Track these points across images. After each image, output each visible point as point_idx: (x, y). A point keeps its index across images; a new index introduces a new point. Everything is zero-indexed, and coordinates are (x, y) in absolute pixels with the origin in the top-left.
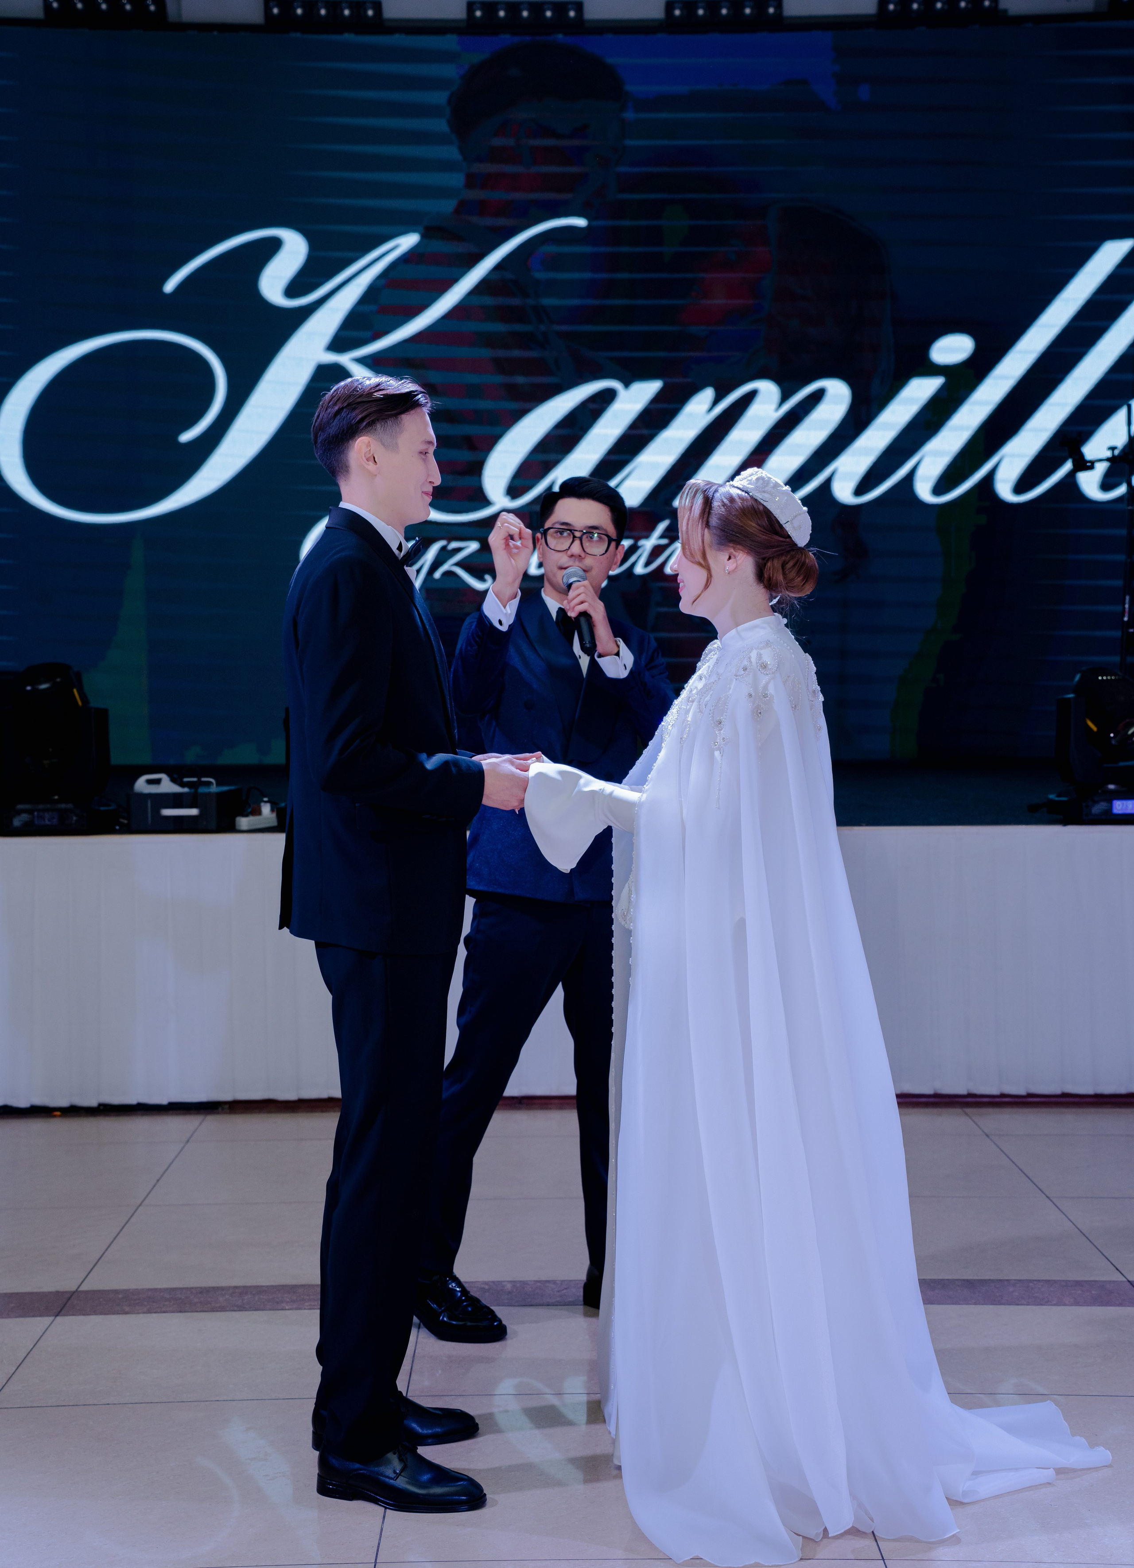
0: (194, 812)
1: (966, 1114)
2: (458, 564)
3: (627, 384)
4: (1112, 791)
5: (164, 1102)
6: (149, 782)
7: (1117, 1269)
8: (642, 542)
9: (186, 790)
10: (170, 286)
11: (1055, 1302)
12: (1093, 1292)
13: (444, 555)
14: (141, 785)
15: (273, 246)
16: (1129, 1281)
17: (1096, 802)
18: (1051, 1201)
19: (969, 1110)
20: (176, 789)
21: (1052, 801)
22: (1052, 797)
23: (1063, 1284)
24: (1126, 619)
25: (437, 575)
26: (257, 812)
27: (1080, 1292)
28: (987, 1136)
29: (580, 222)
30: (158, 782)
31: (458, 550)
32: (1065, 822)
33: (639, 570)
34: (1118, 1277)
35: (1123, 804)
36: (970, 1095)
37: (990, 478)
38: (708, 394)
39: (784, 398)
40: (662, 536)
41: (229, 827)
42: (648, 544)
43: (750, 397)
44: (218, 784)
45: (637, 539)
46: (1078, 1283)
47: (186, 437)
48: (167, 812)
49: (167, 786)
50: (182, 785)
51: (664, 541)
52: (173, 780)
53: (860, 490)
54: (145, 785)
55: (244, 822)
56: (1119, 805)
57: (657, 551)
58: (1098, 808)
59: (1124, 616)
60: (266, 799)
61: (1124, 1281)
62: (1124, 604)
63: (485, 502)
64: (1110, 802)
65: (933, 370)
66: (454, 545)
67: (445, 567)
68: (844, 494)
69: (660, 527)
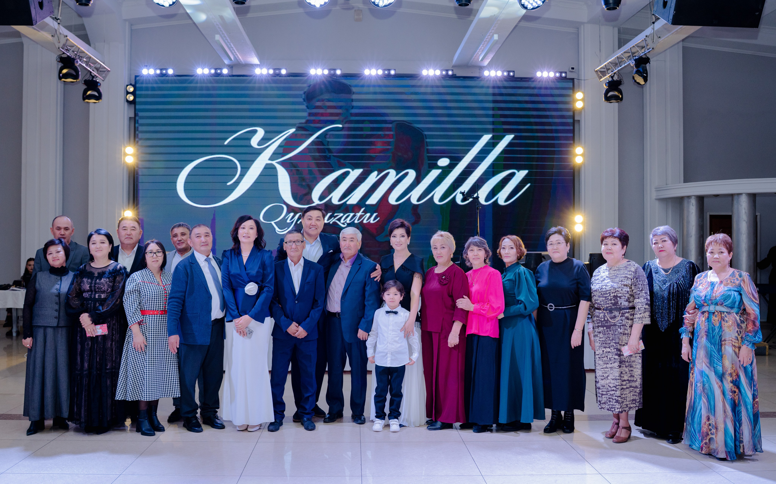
10: (227, 143)
13: (300, 217)
15: (255, 132)
25: (298, 222)
29: (340, 126)
33: (356, 222)
37: (455, 197)
39: (397, 175)
40: (362, 212)
42: (358, 215)
45: (356, 213)
47: (229, 184)
51: (363, 214)
53: (418, 200)
57: (361, 217)
63: (312, 202)
65: (438, 168)
68: (414, 201)
69: (362, 210)
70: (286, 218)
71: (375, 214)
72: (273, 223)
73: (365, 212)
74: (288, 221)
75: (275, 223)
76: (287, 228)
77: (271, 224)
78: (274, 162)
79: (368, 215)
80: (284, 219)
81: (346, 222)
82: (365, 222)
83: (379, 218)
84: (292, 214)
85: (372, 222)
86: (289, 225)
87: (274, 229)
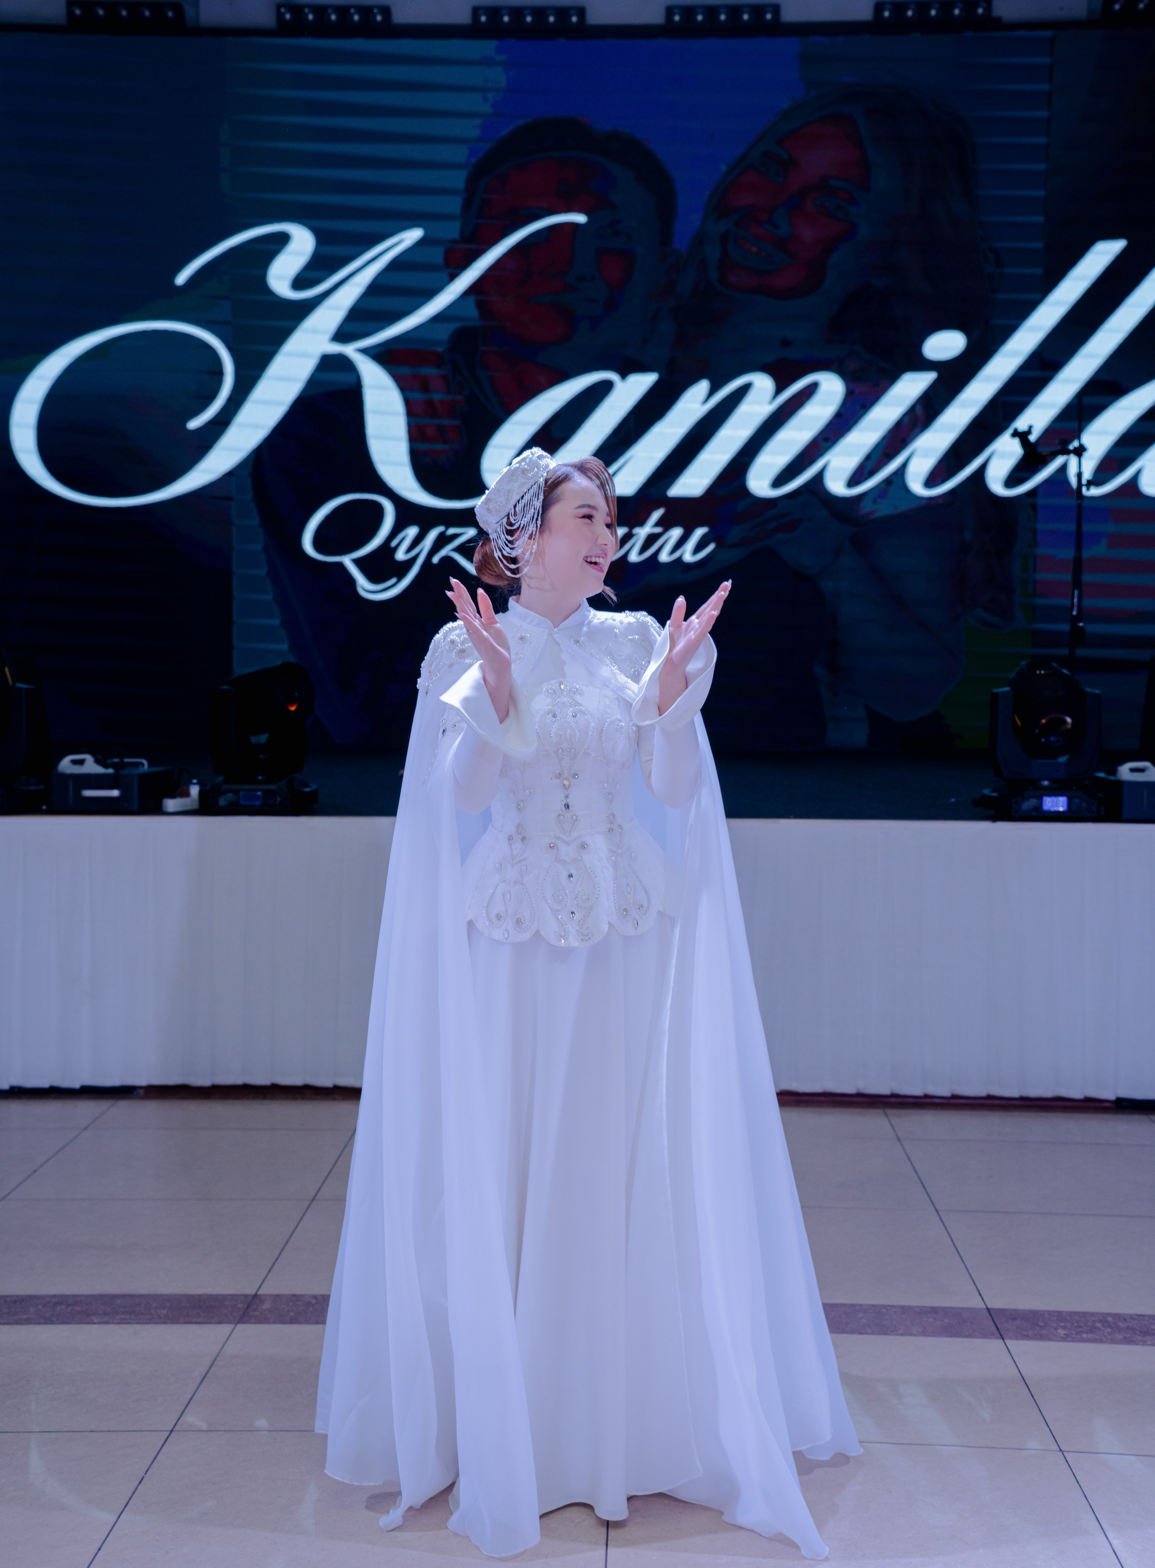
0: (115, 793)
1: (886, 1115)
3: (624, 375)
4: (1044, 788)
5: (77, 1085)
6: (74, 762)
7: (980, 1295)
8: (637, 530)
9: (111, 771)
10: (181, 279)
11: (901, 1332)
12: (946, 1321)
13: (442, 541)
14: (66, 765)
15: (283, 239)
16: (987, 1308)
17: (1025, 798)
18: (938, 1214)
19: (890, 1111)
20: (99, 770)
21: (985, 796)
22: (986, 792)
23: (918, 1310)
24: (1075, 613)
26: (186, 794)
27: (932, 1320)
28: (899, 1140)
29: (580, 218)
30: (81, 762)
31: (455, 536)
32: (995, 818)
33: (634, 557)
34: (978, 1304)
35: (1053, 801)
36: (893, 1095)
39: (779, 390)
40: (657, 524)
41: (156, 810)
42: (642, 533)
43: (745, 389)
44: (149, 766)
45: (631, 527)
46: (934, 1310)
47: (194, 424)
48: (88, 793)
49: (91, 766)
50: (106, 766)
51: (659, 530)
52: (97, 761)
53: (853, 481)
54: (71, 765)
55: (171, 804)
56: (1049, 802)
57: (651, 539)
58: (1027, 805)
59: (1072, 610)
60: (195, 781)
61: (980, 1309)
62: (1073, 598)
63: (483, 490)
64: (1040, 798)
66: (452, 531)
68: (837, 486)
69: (656, 515)
71: (699, 533)
72: (347, 561)
73: (665, 524)
75: (357, 562)
76: (393, 580)
77: (340, 565)
78: (350, 350)
79: (676, 533)
82: (664, 557)
83: (711, 547)
85: (688, 557)
87: (352, 582)
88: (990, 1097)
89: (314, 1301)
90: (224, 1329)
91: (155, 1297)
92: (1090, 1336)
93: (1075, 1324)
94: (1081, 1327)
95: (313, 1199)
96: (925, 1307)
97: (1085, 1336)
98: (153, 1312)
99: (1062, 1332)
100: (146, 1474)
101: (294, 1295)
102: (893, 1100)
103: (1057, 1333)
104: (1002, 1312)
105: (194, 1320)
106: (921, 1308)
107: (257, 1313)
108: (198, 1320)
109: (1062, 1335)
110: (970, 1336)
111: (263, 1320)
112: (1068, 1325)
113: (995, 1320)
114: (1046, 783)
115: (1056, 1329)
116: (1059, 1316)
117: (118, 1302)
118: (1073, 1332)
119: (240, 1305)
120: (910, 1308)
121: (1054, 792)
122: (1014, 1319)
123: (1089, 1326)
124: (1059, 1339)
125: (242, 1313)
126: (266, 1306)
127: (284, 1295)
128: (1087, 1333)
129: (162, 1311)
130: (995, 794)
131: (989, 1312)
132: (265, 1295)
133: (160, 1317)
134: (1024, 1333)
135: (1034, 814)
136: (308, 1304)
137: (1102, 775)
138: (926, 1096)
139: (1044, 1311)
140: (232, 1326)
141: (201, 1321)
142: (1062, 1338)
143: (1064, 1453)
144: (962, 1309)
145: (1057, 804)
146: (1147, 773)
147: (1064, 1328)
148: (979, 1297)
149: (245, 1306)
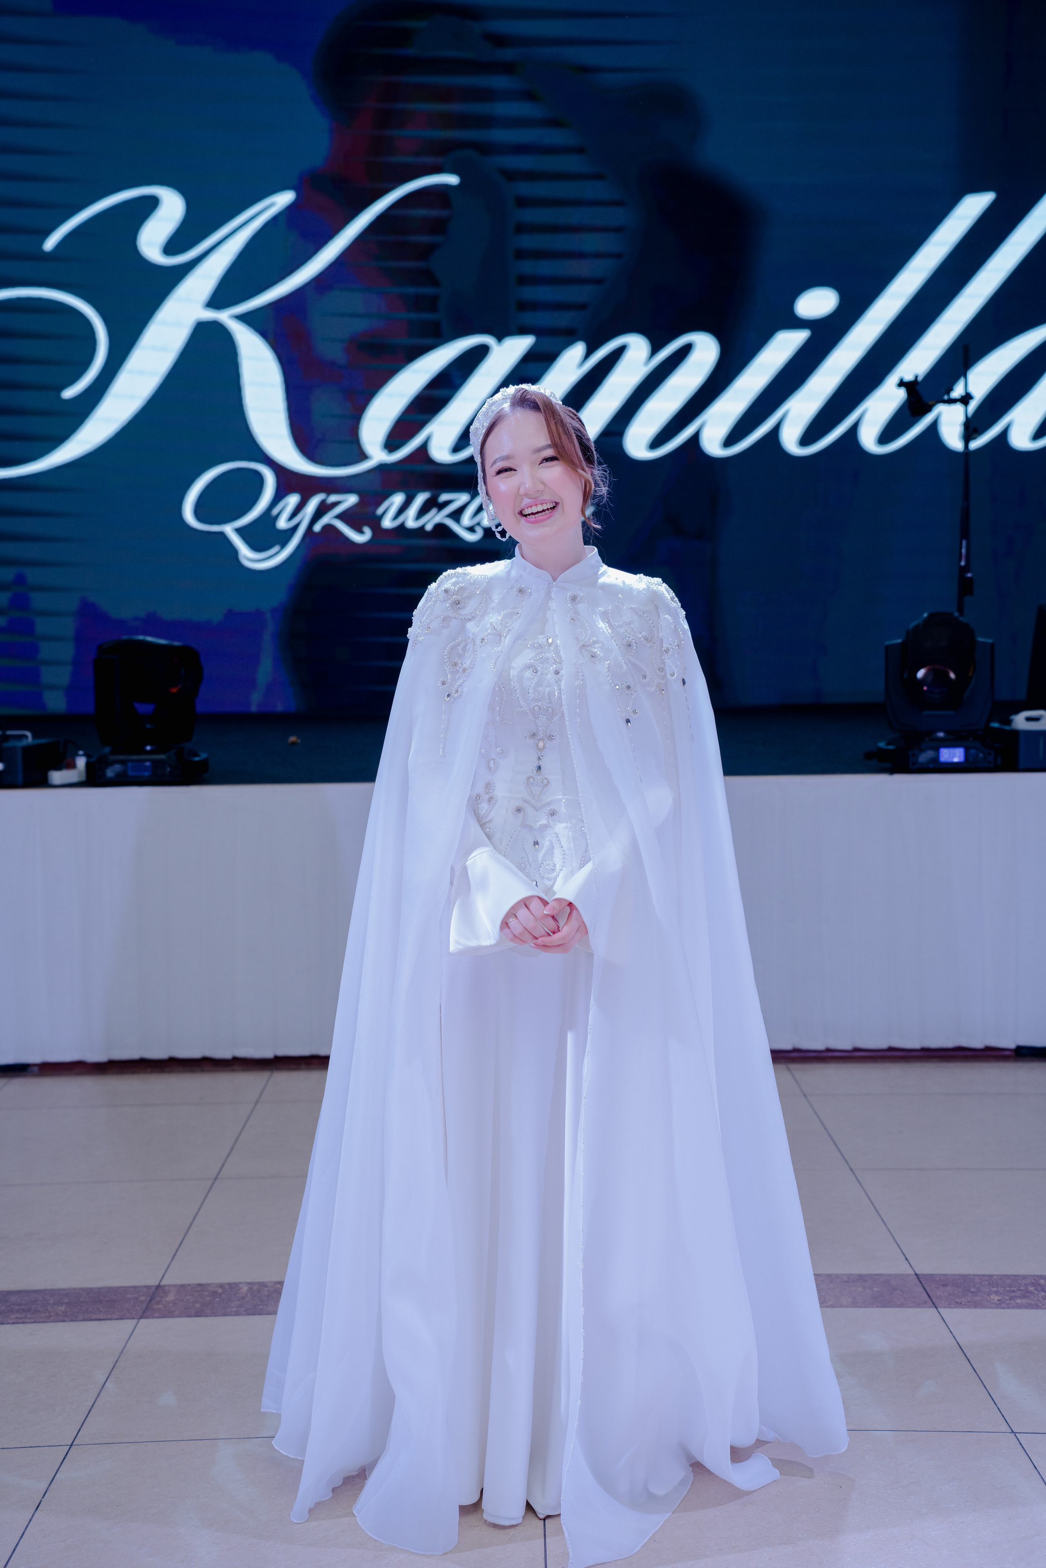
1: (789, 1070)
2: (340, 517)
3: (500, 338)
4: (940, 739)
7: (907, 1259)
10: (49, 244)
11: (831, 1303)
12: (875, 1289)
13: (323, 509)
15: (152, 203)
16: (916, 1274)
17: (922, 750)
18: (854, 1173)
19: (793, 1066)
21: (880, 749)
22: (882, 745)
23: (845, 1278)
24: (963, 563)
25: (317, 528)
26: (72, 766)
27: (860, 1289)
28: (805, 1096)
31: (337, 504)
32: (893, 770)
34: (905, 1269)
35: (950, 753)
36: (796, 1050)
37: (853, 430)
38: (578, 349)
39: (655, 351)
41: (42, 782)
43: (619, 352)
44: (34, 737)
46: (862, 1278)
47: (69, 393)
53: (729, 442)
55: (56, 776)
56: (946, 754)
58: (924, 757)
59: (960, 560)
60: (81, 752)
61: (908, 1275)
62: (961, 548)
63: (363, 456)
64: (937, 749)
65: (798, 323)
66: (333, 498)
67: (326, 520)
68: (713, 446)
70: (275, 512)
72: (229, 530)
74: (282, 524)
75: (239, 531)
76: (275, 549)
77: (222, 534)
78: (225, 317)
80: (268, 518)
81: (479, 524)
84: (293, 500)
86: (285, 537)
87: (234, 552)
88: (891, 1049)
89: (220, 1291)
90: (127, 1325)
91: (53, 1292)
92: (1024, 1301)
93: (1008, 1289)
94: (1013, 1291)
95: (216, 1179)
96: (852, 1275)
97: (1019, 1301)
98: (49, 1308)
99: (995, 1298)
100: (43, 1497)
101: (200, 1285)
102: (795, 1055)
103: (990, 1298)
104: (931, 1277)
105: (94, 1316)
106: (849, 1276)
107: (160, 1306)
108: (98, 1317)
109: (996, 1302)
110: (901, 1306)
111: (168, 1314)
112: (1001, 1290)
113: (926, 1286)
114: (941, 735)
115: (989, 1295)
116: (991, 1281)
117: (13, 1298)
118: (1007, 1298)
119: (142, 1298)
120: (837, 1276)
121: (950, 743)
122: (945, 1285)
123: (1022, 1290)
124: (994, 1305)
125: (144, 1306)
126: (170, 1297)
127: (189, 1285)
128: (1020, 1297)
129: (60, 1308)
130: (891, 747)
131: (918, 1278)
132: (169, 1286)
133: (58, 1315)
134: (957, 1300)
135: (931, 766)
136: (215, 1293)
137: (995, 725)
138: (828, 1050)
139: (974, 1275)
140: (135, 1321)
141: (102, 1318)
142: (998, 1304)
143: (1016, 1434)
144: (890, 1275)
145: (954, 755)
146: (1042, 722)
147: (997, 1293)
148: (906, 1262)
149: (148, 1299)
